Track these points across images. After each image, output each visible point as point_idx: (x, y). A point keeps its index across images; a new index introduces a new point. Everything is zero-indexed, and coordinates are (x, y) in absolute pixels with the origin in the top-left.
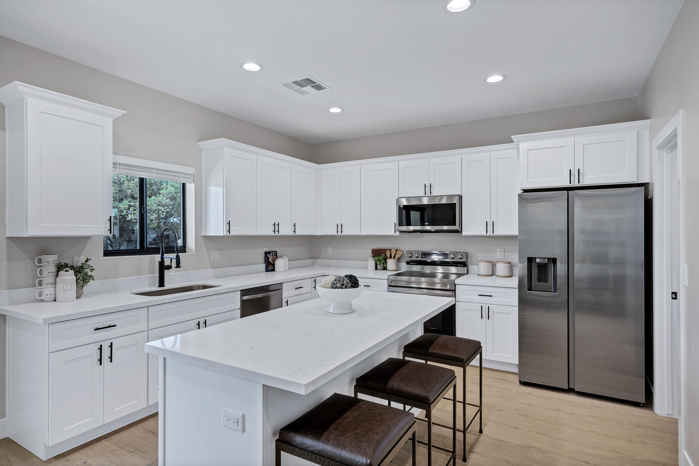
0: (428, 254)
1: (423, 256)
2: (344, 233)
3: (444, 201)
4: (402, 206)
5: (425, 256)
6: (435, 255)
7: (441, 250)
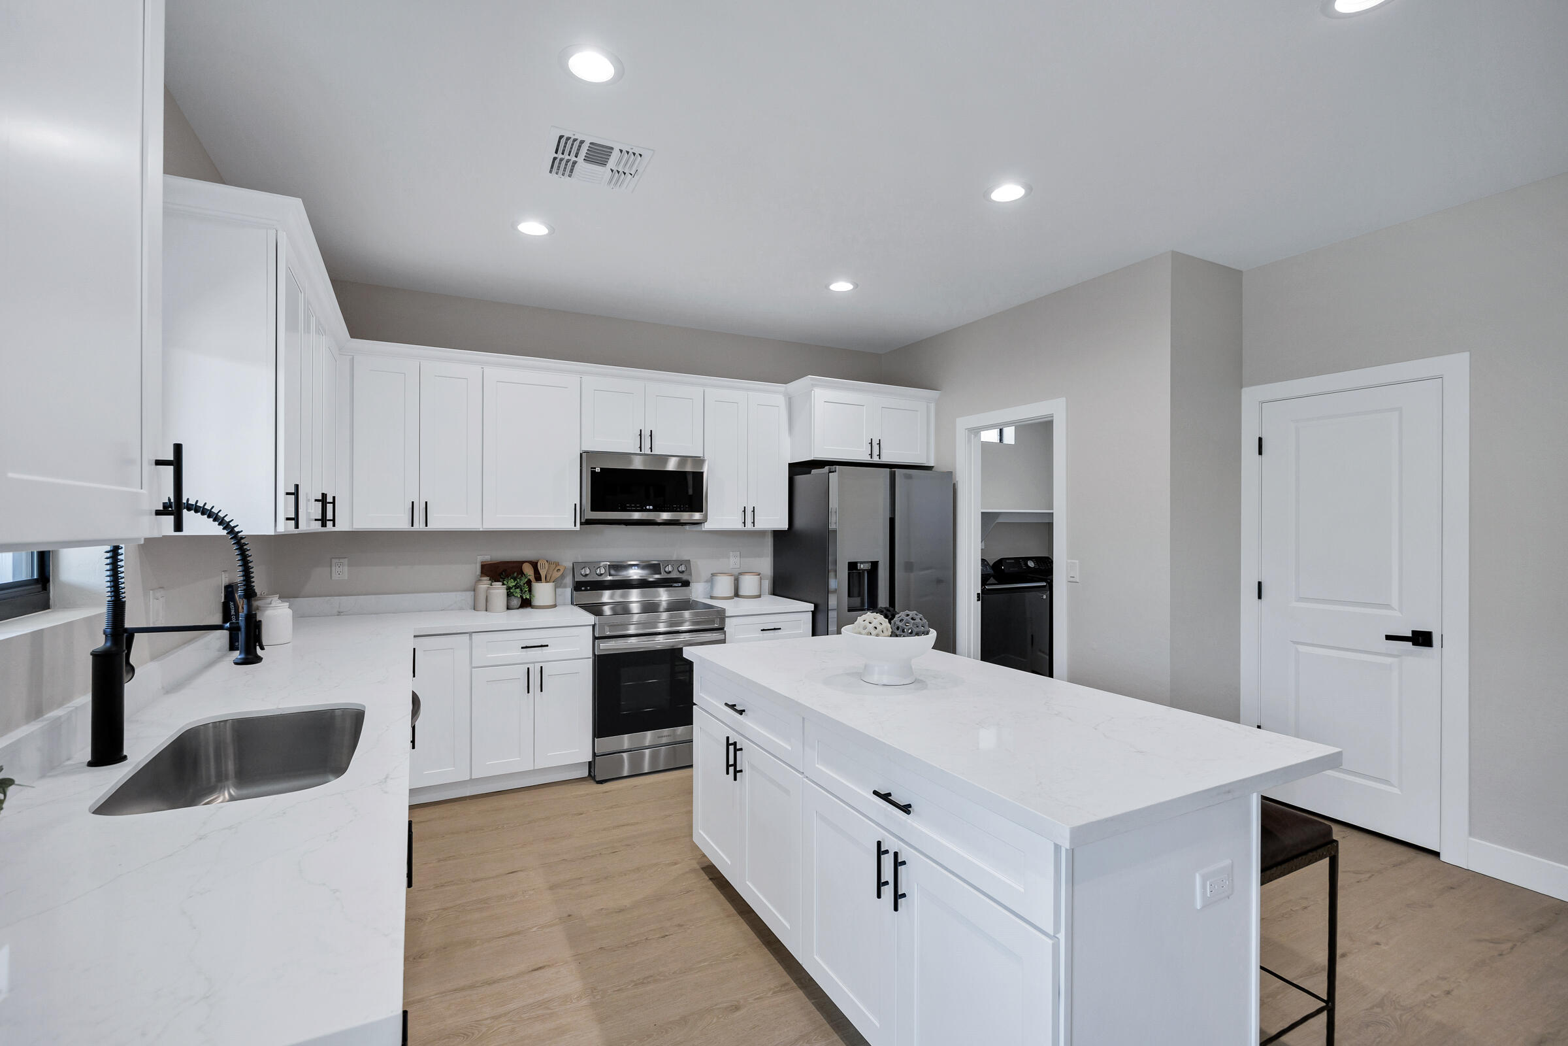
0: (618, 567)
1: (612, 572)
2: (433, 525)
3: (672, 466)
4: (598, 470)
5: (615, 570)
6: (636, 568)
7: (646, 559)
